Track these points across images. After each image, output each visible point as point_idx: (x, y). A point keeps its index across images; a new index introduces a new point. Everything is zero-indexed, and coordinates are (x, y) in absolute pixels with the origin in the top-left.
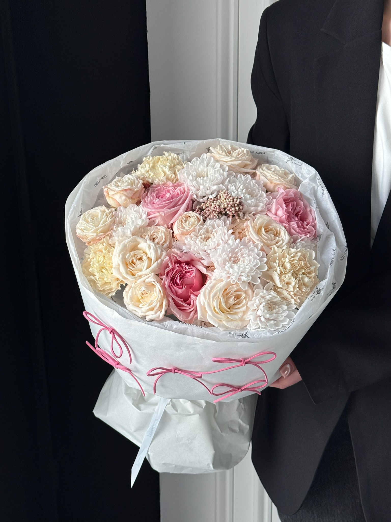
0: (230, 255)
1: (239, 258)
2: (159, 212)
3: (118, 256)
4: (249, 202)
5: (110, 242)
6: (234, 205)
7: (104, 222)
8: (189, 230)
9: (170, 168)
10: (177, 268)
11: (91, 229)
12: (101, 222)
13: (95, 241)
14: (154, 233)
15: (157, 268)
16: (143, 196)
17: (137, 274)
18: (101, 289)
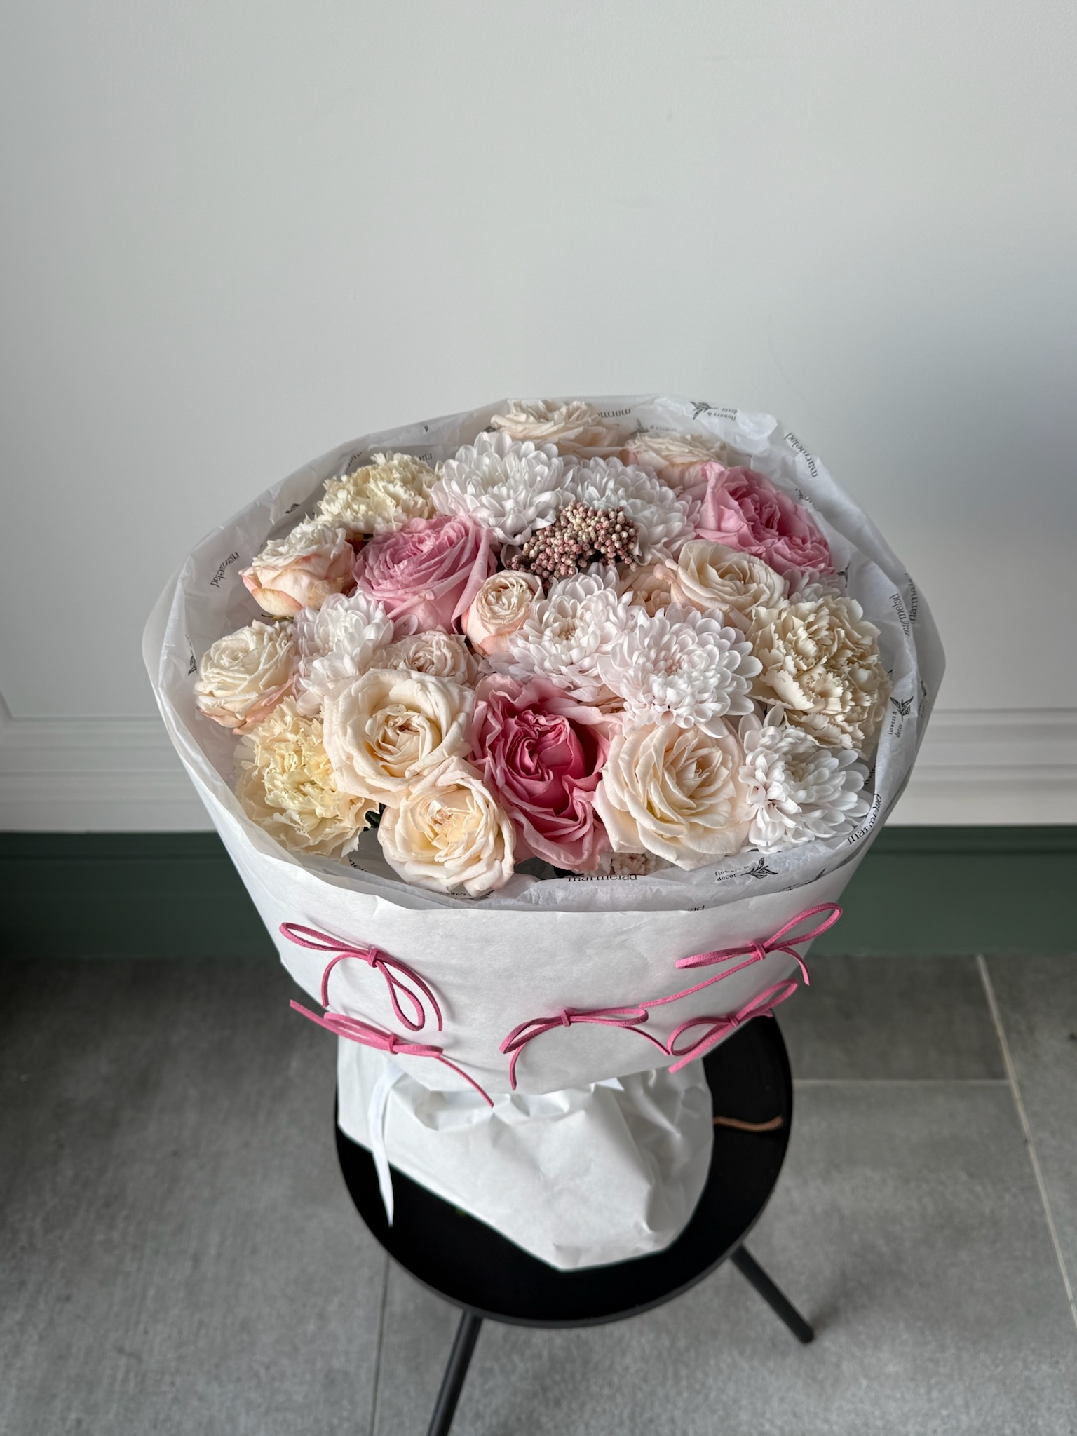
0: (653, 654)
1: (678, 656)
2: (415, 594)
3: (340, 733)
4: (647, 513)
5: (301, 707)
6: (614, 528)
7: (271, 656)
8: (517, 618)
9: (405, 482)
10: (516, 727)
11: (237, 682)
12: (263, 659)
13: (259, 713)
14: (416, 653)
15: (462, 740)
16: (356, 568)
17: (409, 771)
18: (316, 840)
